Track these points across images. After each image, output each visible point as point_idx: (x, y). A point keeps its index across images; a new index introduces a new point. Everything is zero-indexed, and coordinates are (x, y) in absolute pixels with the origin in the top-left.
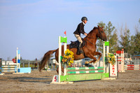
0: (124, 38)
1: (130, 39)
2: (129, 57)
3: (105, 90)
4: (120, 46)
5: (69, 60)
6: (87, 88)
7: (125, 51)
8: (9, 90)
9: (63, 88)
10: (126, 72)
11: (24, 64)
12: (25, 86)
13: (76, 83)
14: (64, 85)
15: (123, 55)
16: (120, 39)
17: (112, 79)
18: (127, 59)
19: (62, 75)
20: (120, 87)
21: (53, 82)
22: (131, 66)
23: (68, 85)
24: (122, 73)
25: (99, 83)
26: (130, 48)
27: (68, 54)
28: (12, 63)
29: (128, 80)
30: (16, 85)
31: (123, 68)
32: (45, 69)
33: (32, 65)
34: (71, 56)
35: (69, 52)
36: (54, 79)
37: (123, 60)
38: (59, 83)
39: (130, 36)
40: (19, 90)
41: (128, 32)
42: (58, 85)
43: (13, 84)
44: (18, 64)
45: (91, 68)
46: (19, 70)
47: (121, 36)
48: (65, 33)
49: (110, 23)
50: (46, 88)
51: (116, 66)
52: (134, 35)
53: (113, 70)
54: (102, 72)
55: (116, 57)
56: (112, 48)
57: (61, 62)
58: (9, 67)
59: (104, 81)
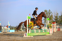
0: (56, 17)
1: (58, 17)
2: (58, 25)
3: (47, 40)
4: (54, 20)
5: (31, 26)
6: (39, 39)
7: (56, 23)
8: (5, 40)
9: (29, 39)
10: (57, 32)
11: (12, 28)
12: (12, 38)
13: (35, 37)
14: (29, 38)
15: (55, 24)
16: (54, 17)
17: (50, 35)
18: (57, 26)
19: (29, 33)
20: (54, 39)
21: (24, 36)
22: (59, 29)
23: (31, 37)
24: (55, 32)
25: (45, 36)
26: (59, 21)
27: (31, 24)
28: (6, 28)
29: (58, 35)
30: (8, 37)
31: (55, 30)
32: (21, 31)
33: (15, 29)
34: (32, 25)
35: (31, 23)
36: (25, 35)
37: (55, 26)
38: (27, 36)
39: (59, 16)
40: (9, 40)
41: (58, 14)
42: (26, 37)
43: (7, 37)
44: (9, 28)
45: (41, 30)
46: (9, 31)
47: (55, 16)
48: (30, 15)
49: (49, 10)
50: (21, 39)
51: (52, 29)
52: (60, 16)
53: (51, 31)
54: (46, 32)
55: (52, 25)
56: (50, 21)
57: (28, 27)
58: (5, 29)
59: (47, 36)
